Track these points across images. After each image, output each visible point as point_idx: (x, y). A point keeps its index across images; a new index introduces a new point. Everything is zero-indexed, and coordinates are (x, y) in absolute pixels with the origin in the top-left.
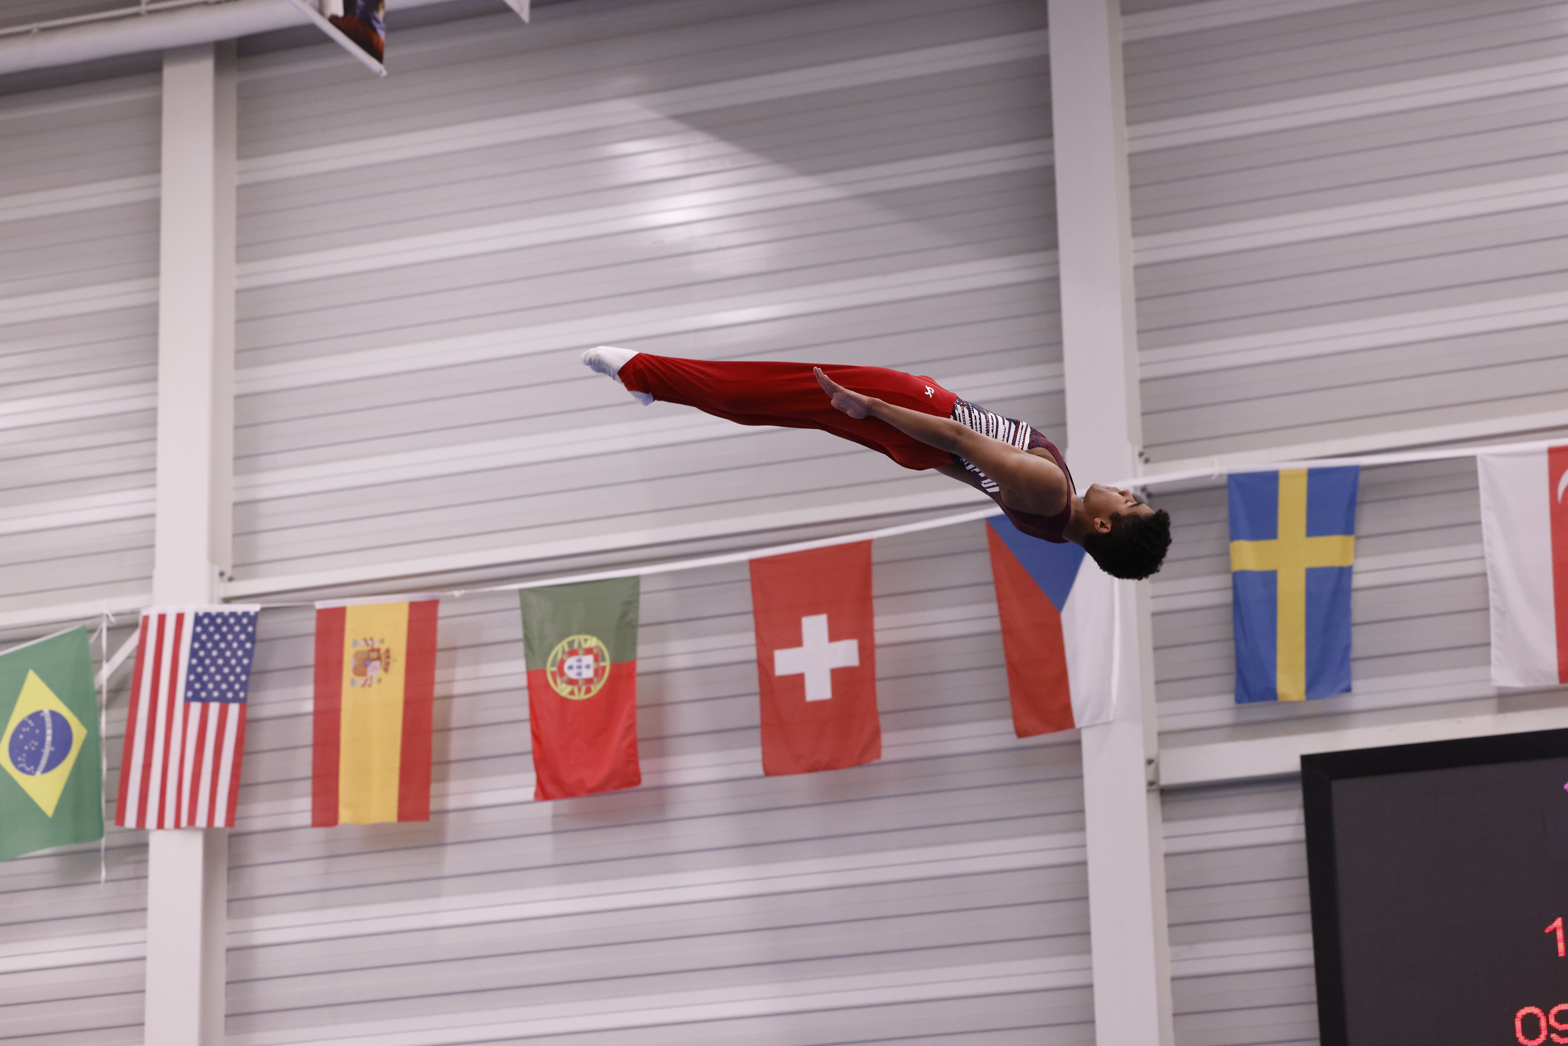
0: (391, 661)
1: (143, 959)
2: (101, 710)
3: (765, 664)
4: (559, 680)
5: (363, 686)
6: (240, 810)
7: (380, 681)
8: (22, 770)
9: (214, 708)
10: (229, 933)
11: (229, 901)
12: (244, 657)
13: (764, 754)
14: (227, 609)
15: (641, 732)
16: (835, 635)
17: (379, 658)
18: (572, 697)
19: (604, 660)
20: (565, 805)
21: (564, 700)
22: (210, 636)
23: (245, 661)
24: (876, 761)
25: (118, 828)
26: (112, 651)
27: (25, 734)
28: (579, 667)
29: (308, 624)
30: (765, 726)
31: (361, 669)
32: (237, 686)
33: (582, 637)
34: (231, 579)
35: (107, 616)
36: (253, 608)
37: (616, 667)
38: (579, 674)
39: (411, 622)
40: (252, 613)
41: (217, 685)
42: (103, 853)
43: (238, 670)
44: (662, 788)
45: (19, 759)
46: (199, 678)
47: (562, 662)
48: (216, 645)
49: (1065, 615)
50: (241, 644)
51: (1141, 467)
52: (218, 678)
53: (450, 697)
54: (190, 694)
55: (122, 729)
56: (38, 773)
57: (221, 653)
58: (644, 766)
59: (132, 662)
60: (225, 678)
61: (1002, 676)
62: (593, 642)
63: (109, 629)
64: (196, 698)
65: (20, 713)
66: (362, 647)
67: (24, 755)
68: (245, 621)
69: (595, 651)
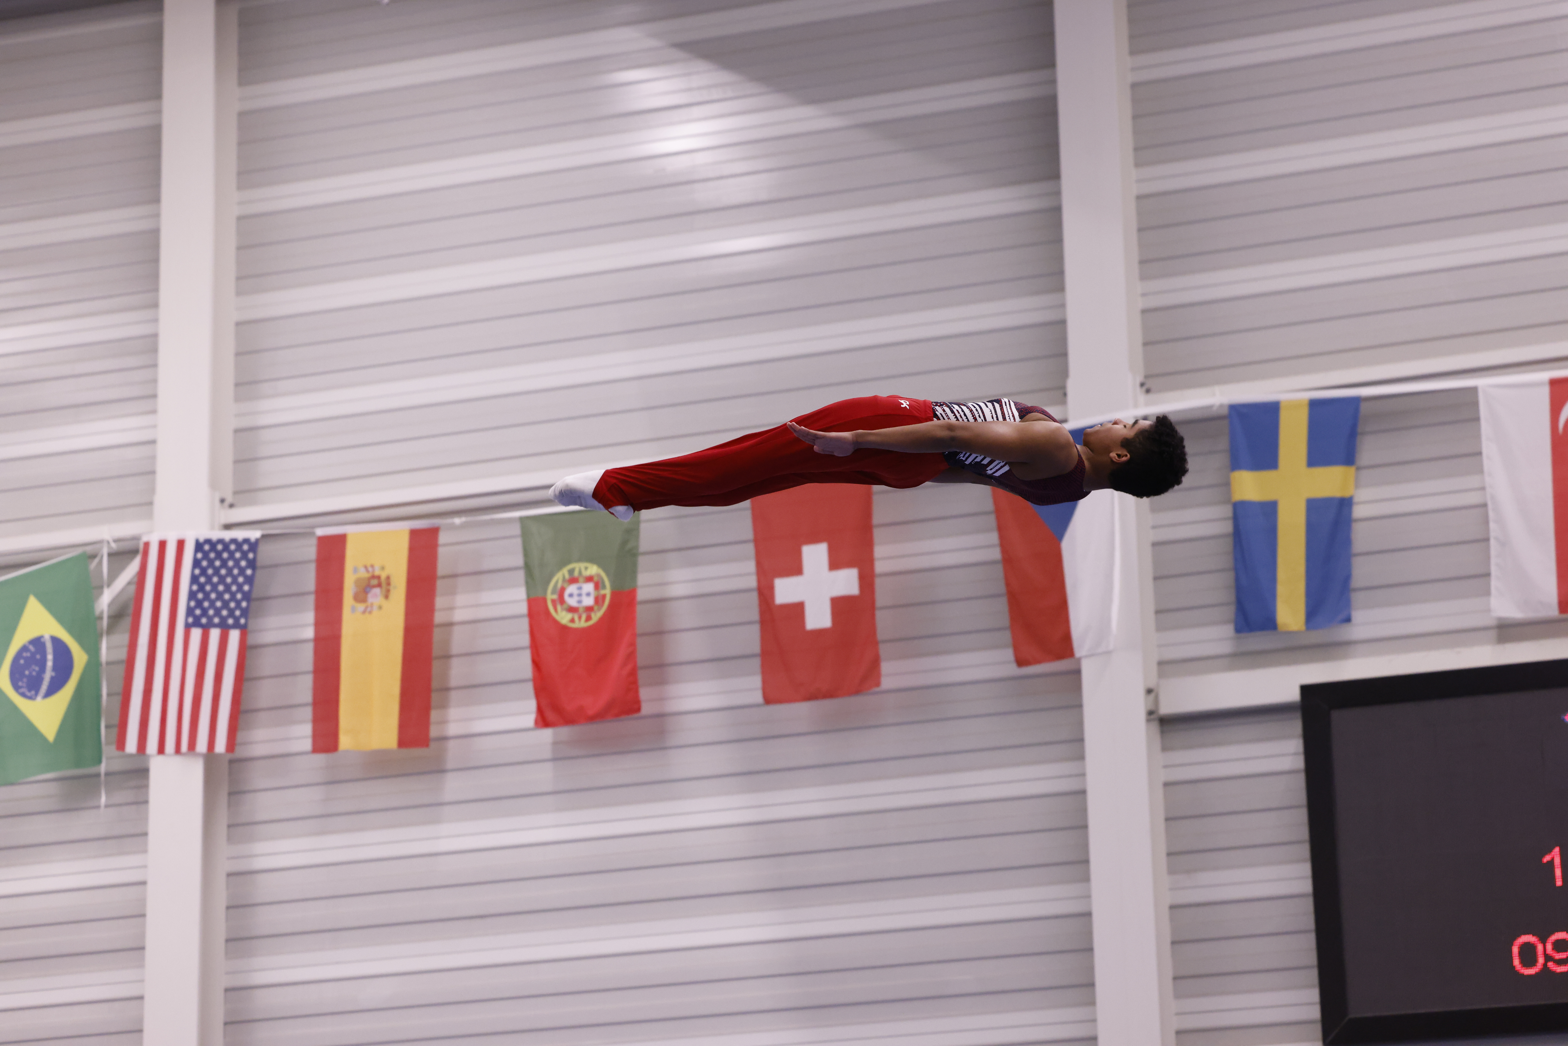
0: (391, 588)
1: (144, 883)
2: (101, 635)
3: (765, 593)
4: (559, 607)
5: (364, 612)
6: (240, 736)
7: (380, 608)
8: (23, 695)
9: (215, 634)
10: (228, 858)
11: (229, 826)
12: (244, 583)
13: (764, 682)
14: (228, 535)
15: (641, 660)
16: (835, 564)
17: (379, 585)
18: (572, 625)
19: (604, 587)
20: (565, 732)
21: (564, 628)
22: (211, 563)
23: (246, 588)
24: (876, 689)
25: (119, 753)
26: (113, 576)
27: (26, 659)
28: (580, 595)
29: (309, 550)
30: (765, 654)
31: (361, 596)
32: (238, 613)
33: (582, 565)
34: (231, 506)
35: (108, 542)
36: (254, 534)
37: (616, 596)
38: (580, 602)
39: (412, 550)
40: (253, 539)
41: (218, 612)
42: (103, 778)
43: (239, 596)
44: (661, 716)
45: (20, 684)
46: (199, 604)
47: (563, 590)
48: (217, 571)
49: (1066, 545)
50: (242, 571)
51: (1142, 397)
52: (219, 604)
53: (450, 624)
54: (190, 620)
55: (123, 654)
56: (39, 698)
57: (222, 580)
58: (645, 693)
59: (133, 588)
60: (226, 605)
61: (1001, 606)
62: (593, 570)
63: (110, 555)
64: (197, 623)
65: (20, 639)
66: (363, 574)
67: (25, 680)
68: (246, 547)
69: (596, 579)
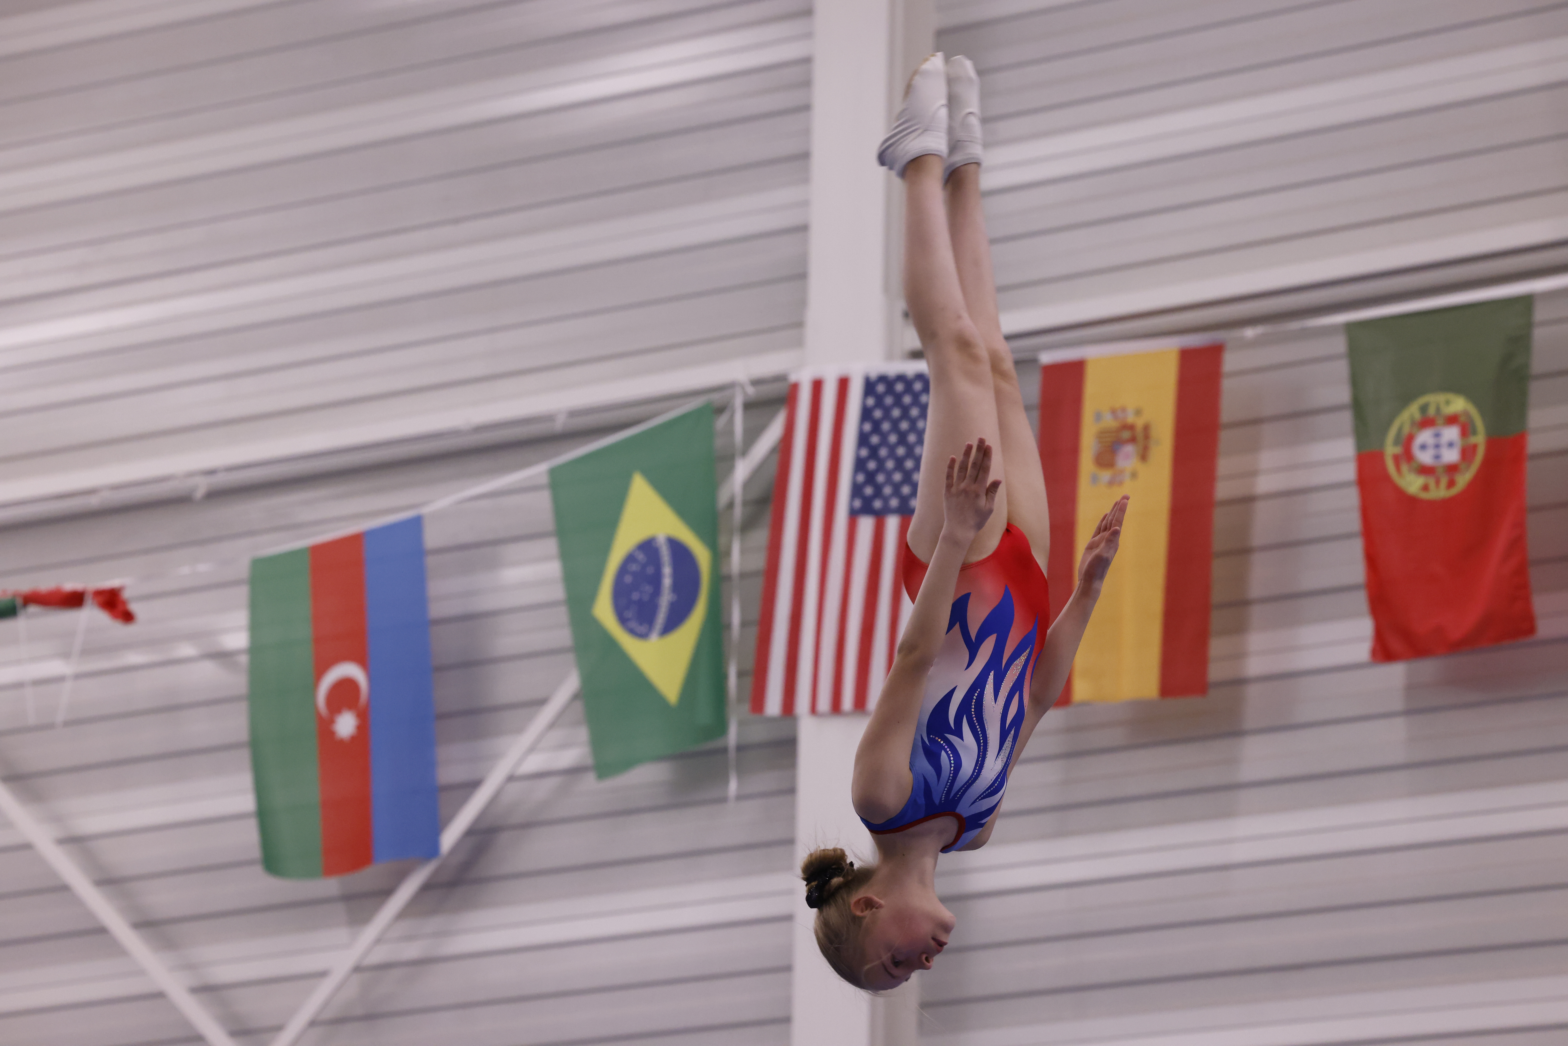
0: (1151, 443)
1: (790, 918)
2: (732, 537)
4: (1405, 468)
5: (1111, 483)
7: (1134, 475)
8: (633, 633)
9: (892, 524)
14: (911, 368)
15: (1536, 550)
17: (1133, 440)
18: (1425, 496)
19: (1475, 432)
21: (1412, 501)
22: (887, 413)
27: (634, 574)
28: (1437, 446)
29: (1030, 388)
31: (1106, 458)
33: (1442, 397)
35: (743, 386)
37: (1492, 444)
38: (1437, 457)
39: (1184, 382)
41: (897, 489)
42: (732, 754)
46: (870, 478)
47: (1410, 438)
48: (895, 425)
52: (898, 477)
53: (1249, 500)
54: (858, 504)
55: (761, 563)
62: (1458, 404)
63: (745, 406)
64: (867, 509)
65: (623, 542)
66: (1109, 422)
67: (634, 609)
69: (1462, 419)
